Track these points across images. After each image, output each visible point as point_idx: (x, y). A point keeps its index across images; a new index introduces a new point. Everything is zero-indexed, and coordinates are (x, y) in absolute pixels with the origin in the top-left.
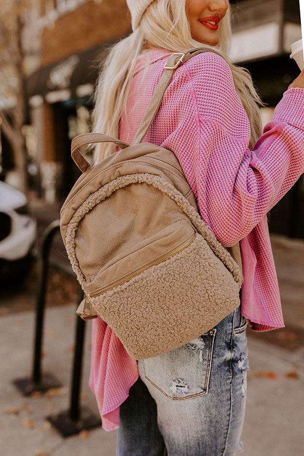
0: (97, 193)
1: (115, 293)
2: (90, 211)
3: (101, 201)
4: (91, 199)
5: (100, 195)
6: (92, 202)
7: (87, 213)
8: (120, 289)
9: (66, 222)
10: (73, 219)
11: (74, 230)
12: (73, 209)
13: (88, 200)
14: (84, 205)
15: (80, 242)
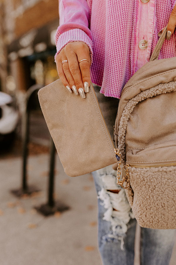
0: (167, 85)
1: (159, 171)
2: (154, 97)
3: (167, 93)
4: (161, 87)
5: (169, 88)
6: (160, 91)
7: (150, 98)
8: (165, 170)
9: (129, 98)
10: (136, 97)
11: (133, 107)
12: (140, 90)
13: (157, 88)
14: (152, 90)
15: (134, 118)
